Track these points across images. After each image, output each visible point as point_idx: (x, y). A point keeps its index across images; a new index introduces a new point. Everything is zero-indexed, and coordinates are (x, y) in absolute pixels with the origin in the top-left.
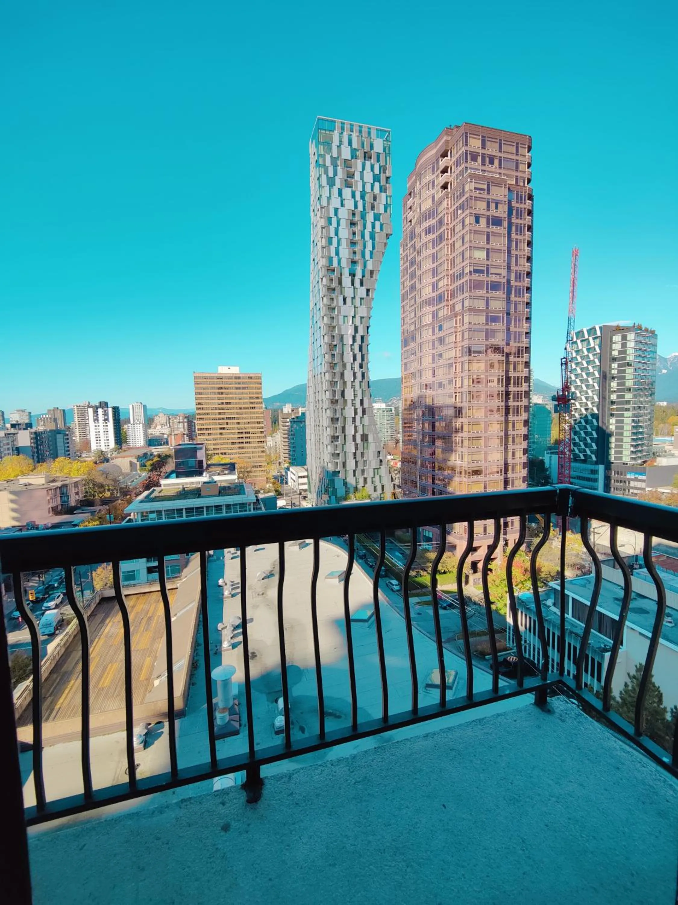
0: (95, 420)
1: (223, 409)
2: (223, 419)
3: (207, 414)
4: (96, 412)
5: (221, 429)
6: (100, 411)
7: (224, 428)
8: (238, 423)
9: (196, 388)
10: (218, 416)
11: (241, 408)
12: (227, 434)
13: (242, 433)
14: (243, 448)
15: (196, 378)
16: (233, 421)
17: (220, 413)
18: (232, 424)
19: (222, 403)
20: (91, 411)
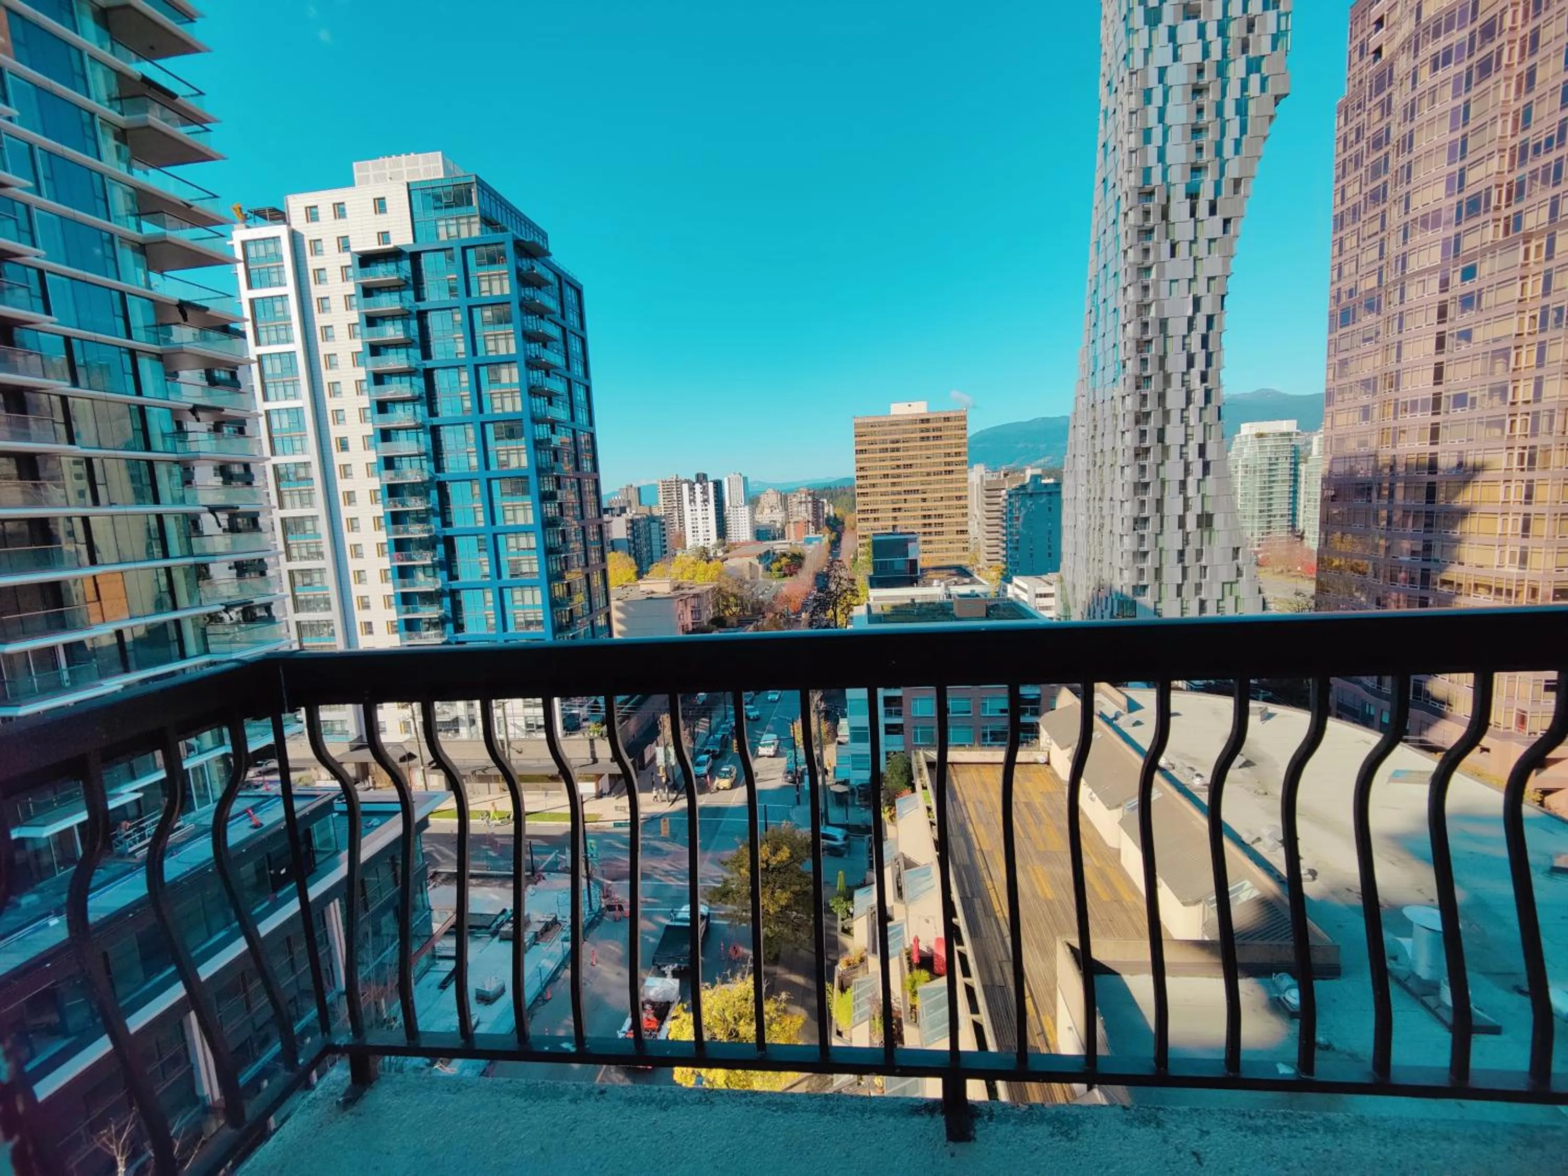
0: (691, 501)
1: (899, 476)
2: (899, 493)
3: (874, 485)
4: (692, 489)
5: (894, 510)
6: (698, 487)
7: (900, 509)
8: (924, 500)
9: (857, 443)
10: (890, 489)
11: (928, 474)
12: (905, 518)
13: (929, 516)
14: (930, 542)
15: (857, 426)
16: (916, 496)
17: (894, 484)
18: (914, 502)
19: (898, 467)
20: (685, 487)
